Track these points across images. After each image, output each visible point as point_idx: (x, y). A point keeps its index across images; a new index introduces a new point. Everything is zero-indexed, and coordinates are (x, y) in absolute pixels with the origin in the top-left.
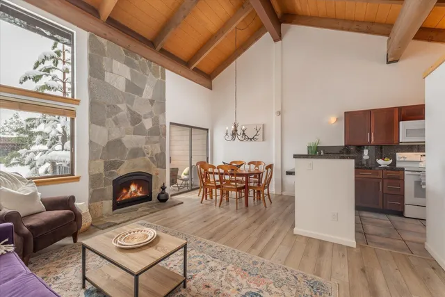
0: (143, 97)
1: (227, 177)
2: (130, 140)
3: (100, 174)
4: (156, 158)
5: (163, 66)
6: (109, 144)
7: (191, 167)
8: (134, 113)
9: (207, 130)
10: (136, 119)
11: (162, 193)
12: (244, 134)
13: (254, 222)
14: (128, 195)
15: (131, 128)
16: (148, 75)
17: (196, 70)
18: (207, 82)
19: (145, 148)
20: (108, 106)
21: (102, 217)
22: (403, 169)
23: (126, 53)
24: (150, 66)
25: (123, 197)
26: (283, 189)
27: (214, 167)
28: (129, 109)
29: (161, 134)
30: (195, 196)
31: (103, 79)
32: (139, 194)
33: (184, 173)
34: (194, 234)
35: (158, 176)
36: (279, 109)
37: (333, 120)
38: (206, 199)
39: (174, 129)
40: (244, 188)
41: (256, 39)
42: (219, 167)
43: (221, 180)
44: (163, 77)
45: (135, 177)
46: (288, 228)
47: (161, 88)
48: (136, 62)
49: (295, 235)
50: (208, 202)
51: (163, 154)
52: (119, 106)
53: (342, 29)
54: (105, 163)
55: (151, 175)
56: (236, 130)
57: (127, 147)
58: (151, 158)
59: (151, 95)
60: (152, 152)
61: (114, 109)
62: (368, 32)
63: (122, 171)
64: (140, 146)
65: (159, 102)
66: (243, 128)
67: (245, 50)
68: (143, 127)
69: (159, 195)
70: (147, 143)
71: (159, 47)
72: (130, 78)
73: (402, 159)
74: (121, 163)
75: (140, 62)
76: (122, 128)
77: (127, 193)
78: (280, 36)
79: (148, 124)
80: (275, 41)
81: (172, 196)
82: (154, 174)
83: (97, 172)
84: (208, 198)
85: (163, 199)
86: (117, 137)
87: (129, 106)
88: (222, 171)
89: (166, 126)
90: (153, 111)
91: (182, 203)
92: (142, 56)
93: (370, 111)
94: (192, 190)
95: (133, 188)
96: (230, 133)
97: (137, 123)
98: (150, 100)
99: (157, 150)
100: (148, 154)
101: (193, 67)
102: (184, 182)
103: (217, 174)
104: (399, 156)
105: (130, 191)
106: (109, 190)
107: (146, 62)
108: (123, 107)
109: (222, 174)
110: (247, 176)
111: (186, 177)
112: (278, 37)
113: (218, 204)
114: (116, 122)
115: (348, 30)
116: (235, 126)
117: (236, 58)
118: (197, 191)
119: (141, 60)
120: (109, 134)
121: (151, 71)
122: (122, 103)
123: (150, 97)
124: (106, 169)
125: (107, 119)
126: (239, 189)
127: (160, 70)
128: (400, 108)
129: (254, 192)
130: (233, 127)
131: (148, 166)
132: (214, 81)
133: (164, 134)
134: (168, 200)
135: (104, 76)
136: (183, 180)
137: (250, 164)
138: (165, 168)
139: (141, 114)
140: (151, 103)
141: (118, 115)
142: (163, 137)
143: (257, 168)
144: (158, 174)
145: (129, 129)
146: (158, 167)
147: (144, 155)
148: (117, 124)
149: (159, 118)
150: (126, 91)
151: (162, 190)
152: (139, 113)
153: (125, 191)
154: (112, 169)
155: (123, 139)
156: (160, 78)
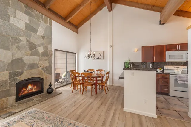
0: (38, 34)
1: (86, 78)
2: (28, 59)
3: (6, 81)
4: (46, 69)
5: (50, 18)
6: (12, 61)
7: (67, 73)
8: (32, 43)
9: (76, 53)
10: (32, 47)
11: (49, 88)
12: (94, 56)
13: (102, 104)
14: (27, 91)
15: (29, 52)
16: (41, 22)
17: (69, 22)
18: (75, 29)
19: (39, 63)
20: (11, 38)
21: (7, 108)
22: (169, 74)
23: (25, 7)
24: (42, 17)
25: (23, 93)
26: (113, 83)
27: (79, 74)
28: (28, 41)
29: (49, 56)
30: (69, 88)
31: (9, 21)
32: (34, 90)
33: (63, 75)
34: (67, 117)
35: (47, 79)
36: (111, 44)
37: (136, 50)
38: (75, 90)
39: (58, 53)
40: (95, 84)
41: (100, 10)
42: (82, 74)
43: (83, 80)
44: (51, 24)
45: (31, 81)
46: (120, 107)
47: (49, 30)
48: (33, 13)
49: (124, 112)
50: (76, 92)
51: (50, 66)
52: (21, 38)
53: (140, 8)
54: (10, 73)
55: (43, 79)
56: (91, 54)
57: (26, 63)
58: (43, 69)
59: (43, 34)
60: (43, 66)
61: (16, 40)
62: (152, 10)
63: (23, 77)
64: (35, 62)
65: (48, 37)
66: (94, 53)
67: (94, 15)
68: (37, 51)
69: (48, 89)
70: (40, 60)
71: (48, 7)
72: (28, 22)
73: (167, 69)
74: (22, 73)
75: (35, 14)
76: (23, 52)
77: (25, 90)
78: (112, 9)
79: (41, 50)
80: (109, 11)
81: (56, 89)
83: (4, 79)
84: (76, 89)
85: (50, 92)
86: (19, 57)
87: (28, 39)
88: (83, 76)
89: (52, 51)
90: (44, 43)
91: (61, 93)
92: (37, 11)
93: (153, 47)
94: (67, 84)
95: (30, 87)
96: (87, 55)
97: (33, 49)
98: (42, 36)
99: (47, 64)
100: (41, 66)
101: (67, 21)
102: (63, 80)
103: (81, 77)
104: (165, 67)
105: (28, 89)
106: (13, 90)
107: (40, 15)
108: (23, 39)
109: (83, 77)
110: (96, 78)
111: (64, 77)
112: (110, 9)
113: (81, 93)
114: (18, 48)
115: (143, 8)
116: (90, 52)
117: (90, 18)
118: (70, 85)
119: (36, 13)
120: (13, 55)
121: (42, 20)
122: (23, 37)
123: (42, 34)
124: (10, 77)
125: (11, 46)
126: (92, 85)
127: (48, 20)
128: (166, 45)
129: (100, 85)
130: (89, 52)
131: (41, 73)
132: (79, 29)
133: (51, 56)
134: (53, 92)
135: (9, 19)
136: (63, 79)
137: (97, 71)
138: (52, 74)
139: (36, 44)
140: (43, 38)
141: (20, 44)
142: (50, 57)
143: (101, 73)
144: (47, 78)
145: (28, 52)
146: (47, 74)
147: (38, 68)
148: (19, 49)
149: (48, 46)
150: (25, 29)
151: (49, 87)
152: (35, 43)
153: (24, 89)
154: (15, 76)
155: (23, 58)
156: (48, 25)
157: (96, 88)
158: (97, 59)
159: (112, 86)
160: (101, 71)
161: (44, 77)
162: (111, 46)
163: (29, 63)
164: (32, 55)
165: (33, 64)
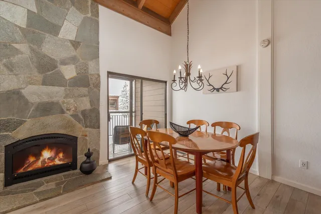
0: (60, 36)
2: (36, 93)
5: (95, 1)
8: (45, 56)
9: (165, 82)
10: (47, 65)
14: (39, 164)
15: (39, 77)
16: (68, 9)
17: (146, 10)
19: (64, 102)
25: (28, 166)
26: (275, 170)
28: (32, 50)
29: (92, 86)
32: (57, 162)
35: (87, 138)
36: (268, 35)
44: (96, 14)
47: (92, 28)
51: (95, 111)
52: (16, 46)
55: (77, 138)
57: (30, 101)
58: (75, 116)
60: (76, 108)
63: (21, 134)
64: (55, 100)
65: (88, 45)
68: (60, 75)
69: (82, 164)
70: (66, 96)
72: (34, 9)
74: (21, 123)
76: (22, 76)
77: (35, 162)
79: (69, 72)
82: (79, 136)
87: (35, 47)
89: (99, 76)
90: (78, 56)
95: (47, 154)
97: (49, 70)
98: (71, 41)
99: (85, 104)
100: (69, 110)
105: (41, 159)
108: (22, 47)
114: (10, 68)
121: (73, 4)
122: (22, 42)
123: (72, 37)
127: (89, 4)
131: (69, 126)
137: (214, 125)
138: (99, 127)
139: (55, 58)
140: (73, 45)
141: (15, 59)
142: (95, 90)
143: (226, 134)
144: (86, 136)
145: (35, 78)
146: (86, 127)
147: (63, 112)
148: (12, 71)
149: (88, 65)
150: (27, 26)
151: (86, 157)
152: (53, 57)
153: (32, 159)
154: (3, 131)
155: (23, 91)
156: (89, 15)
157: (199, 190)
158: (218, 90)
159: (272, 182)
160: (227, 126)
161: (79, 134)
162: (269, 42)
163: (38, 100)
164: (44, 83)
165: (48, 103)
